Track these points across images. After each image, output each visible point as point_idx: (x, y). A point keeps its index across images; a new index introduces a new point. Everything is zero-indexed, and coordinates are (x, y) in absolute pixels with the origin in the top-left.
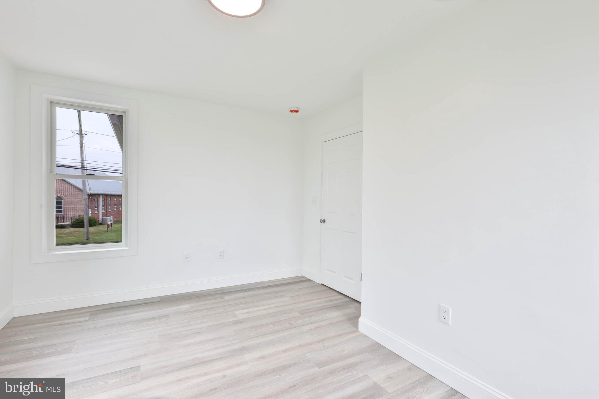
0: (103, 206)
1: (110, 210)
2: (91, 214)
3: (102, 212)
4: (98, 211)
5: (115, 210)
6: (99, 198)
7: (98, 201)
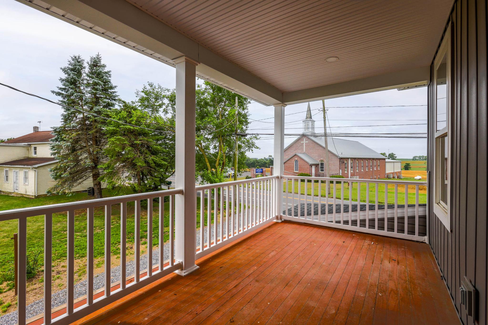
0: (351, 167)
1: (357, 171)
2: (342, 173)
3: (351, 172)
4: (348, 171)
5: (362, 171)
6: (348, 160)
7: (348, 163)
